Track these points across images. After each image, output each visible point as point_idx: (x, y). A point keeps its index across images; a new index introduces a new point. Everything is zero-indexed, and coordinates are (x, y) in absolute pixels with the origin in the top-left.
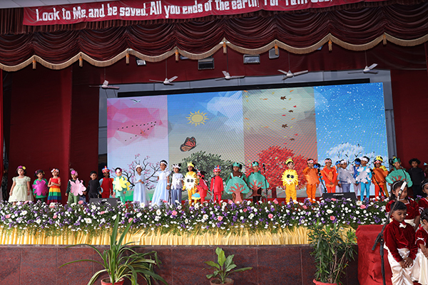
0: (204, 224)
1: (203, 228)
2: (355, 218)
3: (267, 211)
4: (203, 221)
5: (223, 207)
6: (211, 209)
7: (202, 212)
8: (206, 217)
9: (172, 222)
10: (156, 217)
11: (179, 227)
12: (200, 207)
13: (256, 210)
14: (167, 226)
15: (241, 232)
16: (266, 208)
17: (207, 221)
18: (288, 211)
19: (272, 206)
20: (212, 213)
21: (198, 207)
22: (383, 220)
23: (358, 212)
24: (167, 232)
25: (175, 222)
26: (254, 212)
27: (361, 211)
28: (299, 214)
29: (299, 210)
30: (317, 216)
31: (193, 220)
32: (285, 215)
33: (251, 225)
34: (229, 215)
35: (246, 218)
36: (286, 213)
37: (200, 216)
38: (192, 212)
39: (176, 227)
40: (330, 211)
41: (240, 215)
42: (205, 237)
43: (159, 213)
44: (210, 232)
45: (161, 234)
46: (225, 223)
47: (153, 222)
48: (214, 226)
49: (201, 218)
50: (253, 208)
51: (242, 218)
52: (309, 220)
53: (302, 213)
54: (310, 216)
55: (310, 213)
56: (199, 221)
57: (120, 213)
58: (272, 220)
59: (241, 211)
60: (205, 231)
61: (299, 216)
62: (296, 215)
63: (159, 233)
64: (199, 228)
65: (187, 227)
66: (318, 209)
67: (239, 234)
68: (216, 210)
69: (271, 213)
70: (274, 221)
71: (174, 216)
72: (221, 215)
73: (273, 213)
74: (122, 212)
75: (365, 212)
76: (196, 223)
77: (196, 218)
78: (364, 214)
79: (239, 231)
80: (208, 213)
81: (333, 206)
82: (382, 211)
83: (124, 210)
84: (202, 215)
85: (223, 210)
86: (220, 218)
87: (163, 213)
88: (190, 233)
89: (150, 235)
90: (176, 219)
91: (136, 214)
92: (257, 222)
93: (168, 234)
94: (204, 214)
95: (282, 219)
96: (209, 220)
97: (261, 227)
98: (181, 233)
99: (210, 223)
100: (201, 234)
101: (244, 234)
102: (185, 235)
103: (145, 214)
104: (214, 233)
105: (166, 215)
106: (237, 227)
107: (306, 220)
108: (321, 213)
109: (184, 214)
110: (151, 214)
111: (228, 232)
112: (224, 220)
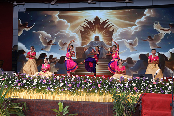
0: (61, 89)
1: (60, 90)
2: (149, 89)
3: (97, 82)
4: (61, 87)
5: (73, 79)
6: (66, 79)
7: (60, 81)
8: (62, 84)
9: (43, 86)
10: (34, 83)
11: (46, 89)
12: (60, 78)
13: (91, 82)
14: (40, 88)
15: (82, 94)
16: (97, 81)
17: (63, 86)
18: (109, 83)
19: (101, 80)
20: (66, 82)
21: (59, 78)
22: (166, 91)
23: (151, 86)
24: (40, 92)
25: (45, 86)
26: (90, 83)
27: (153, 86)
28: (116, 85)
29: (116, 83)
30: (126, 87)
31: (55, 86)
32: (108, 85)
33: (87, 90)
34: (76, 84)
35: (85, 86)
36: (108, 84)
37: (58, 83)
38: (54, 81)
39: (45, 89)
40: (134, 85)
41: (82, 84)
42: (61, 95)
43: (36, 80)
44: (64, 93)
45: (36, 93)
46: (73, 88)
47: (32, 86)
48: (66, 89)
49: (59, 85)
50: (89, 80)
51: (83, 86)
52: (121, 89)
53: (118, 85)
54: (123, 87)
55: (122, 85)
56: (58, 86)
57: (13, 80)
58: (100, 87)
59: (83, 82)
60: (61, 92)
61: (116, 86)
62: (115, 86)
63: (35, 92)
64: (58, 90)
65: (51, 89)
66: (127, 83)
67: (80, 95)
68: (69, 80)
69: (100, 84)
70: (101, 88)
71: (44, 83)
72: (71, 83)
73: (101, 84)
74: (15, 79)
75: (155, 86)
76: (56, 87)
77: (56, 84)
78: (155, 87)
79: (81, 93)
80: (63, 82)
81: (137, 82)
82: (166, 86)
83: (16, 78)
84: (60, 83)
85: (72, 80)
86: (70, 85)
87: (38, 81)
88: (53, 93)
89: (30, 93)
90: (45, 84)
91: (23, 81)
92: (91, 88)
93: (40, 93)
94: (61, 82)
95: (106, 87)
96: (64, 86)
97: (93, 92)
98: (48, 93)
99: (64, 87)
100: (59, 94)
101: (83, 95)
102: (50, 94)
103: (28, 81)
104: (66, 94)
105: (40, 82)
106: (79, 91)
107: (120, 89)
108: (129, 85)
109: (50, 82)
110: (31, 81)
111: (74, 93)
112: (72, 86)
